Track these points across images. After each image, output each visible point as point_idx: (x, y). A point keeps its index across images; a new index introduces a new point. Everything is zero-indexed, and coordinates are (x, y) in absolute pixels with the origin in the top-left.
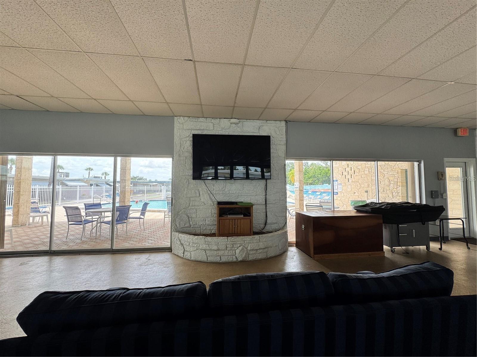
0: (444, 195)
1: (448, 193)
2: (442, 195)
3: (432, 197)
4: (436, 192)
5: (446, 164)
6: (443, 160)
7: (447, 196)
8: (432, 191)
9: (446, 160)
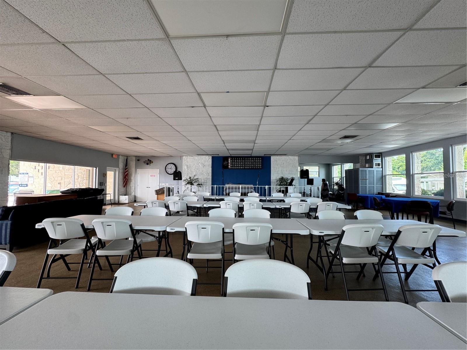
0: (106, 184)
1: (108, 183)
2: (105, 184)
3: (100, 185)
4: (102, 183)
5: (107, 170)
6: (106, 168)
7: (106, 185)
8: (100, 182)
9: (107, 168)
